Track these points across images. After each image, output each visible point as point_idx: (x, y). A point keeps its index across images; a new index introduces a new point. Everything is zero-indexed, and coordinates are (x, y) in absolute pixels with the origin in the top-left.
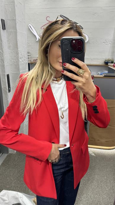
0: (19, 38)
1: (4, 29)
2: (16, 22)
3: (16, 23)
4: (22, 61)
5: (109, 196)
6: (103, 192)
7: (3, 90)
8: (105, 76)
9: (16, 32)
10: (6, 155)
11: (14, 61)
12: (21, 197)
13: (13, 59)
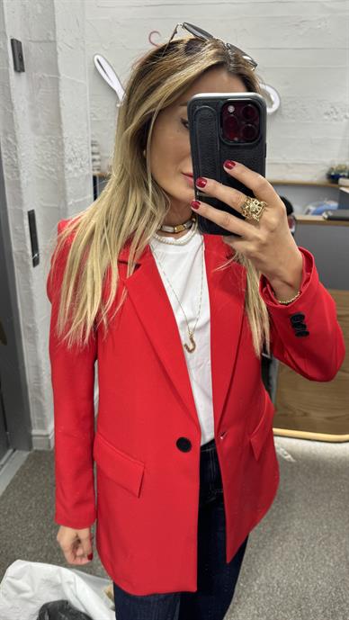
0: (63, 97)
1: (18, 69)
2: (55, 49)
3: (58, 49)
4: (76, 169)
5: (334, 584)
6: (317, 571)
7: (17, 258)
8: (330, 219)
9: (58, 79)
10: (25, 454)
11: (49, 171)
12: (69, 583)
13: (48, 163)
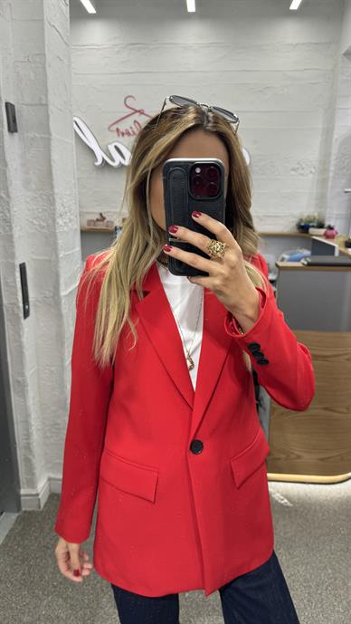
0: (55, 156)
1: (12, 129)
2: (47, 112)
3: (50, 112)
4: (65, 223)
7: (7, 311)
8: (309, 264)
9: (49, 139)
10: (14, 516)
11: (40, 225)
13: (38, 217)
